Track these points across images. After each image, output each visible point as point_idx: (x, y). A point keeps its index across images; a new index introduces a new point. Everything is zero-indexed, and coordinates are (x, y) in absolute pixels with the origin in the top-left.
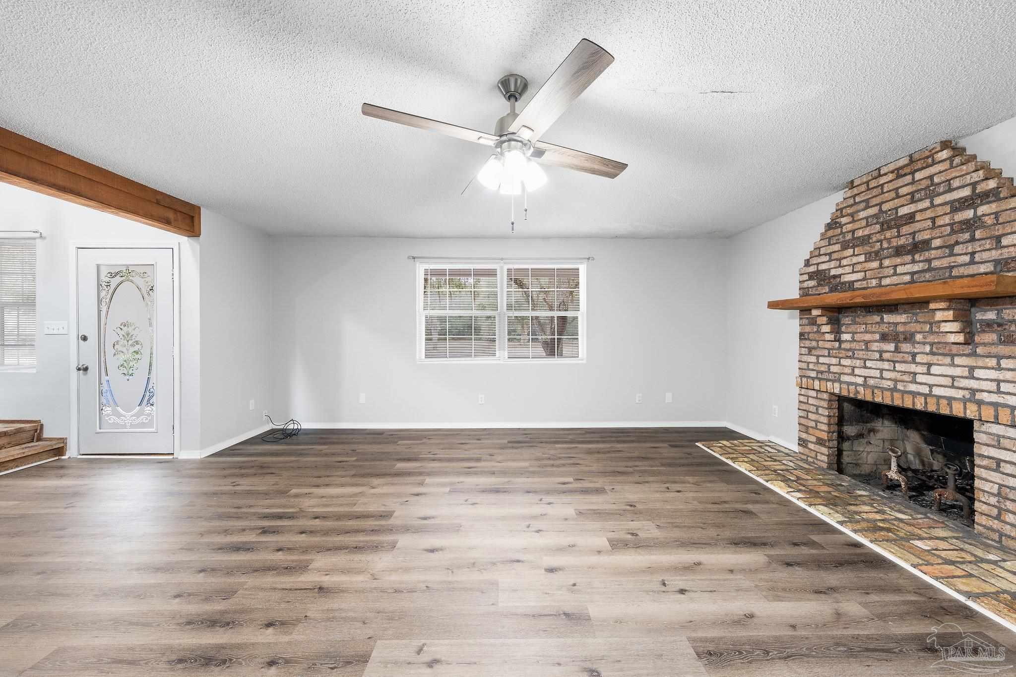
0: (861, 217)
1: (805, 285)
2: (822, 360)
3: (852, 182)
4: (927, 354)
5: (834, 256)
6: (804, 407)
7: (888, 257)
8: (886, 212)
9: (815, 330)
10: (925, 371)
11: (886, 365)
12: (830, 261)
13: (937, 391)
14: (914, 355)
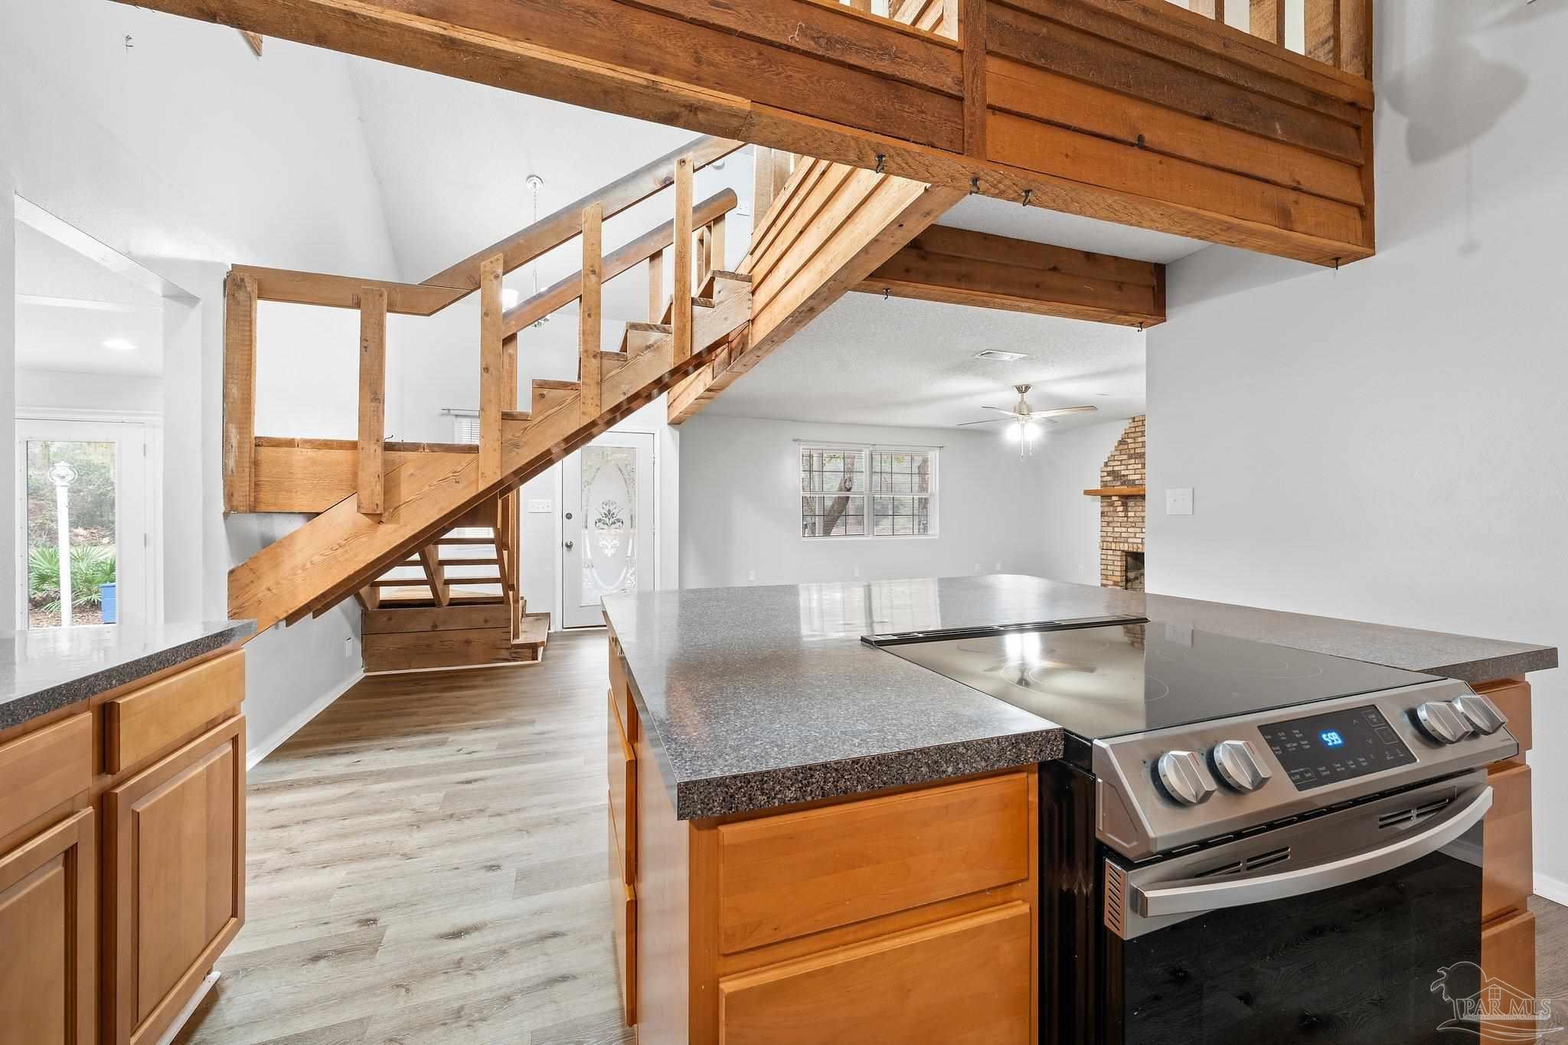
1: (1105, 479)
2: (1116, 529)
3: (1134, 418)
5: (1123, 462)
6: (1104, 562)
9: (1112, 510)
12: (1120, 465)
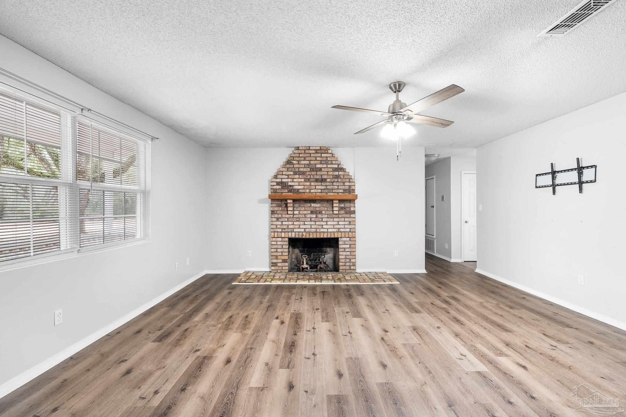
0: (302, 163)
1: (274, 187)
3: (298, 147)
4: (326, 218)
5: (290, 177)
6: (274, 247)
7: (313, 182)
8: (312, 164)
9: (280, 209)
10: (326, 224)
11: (313, 223)
12: (288, 178)
13: (329, 230)
14: (322, 218)
